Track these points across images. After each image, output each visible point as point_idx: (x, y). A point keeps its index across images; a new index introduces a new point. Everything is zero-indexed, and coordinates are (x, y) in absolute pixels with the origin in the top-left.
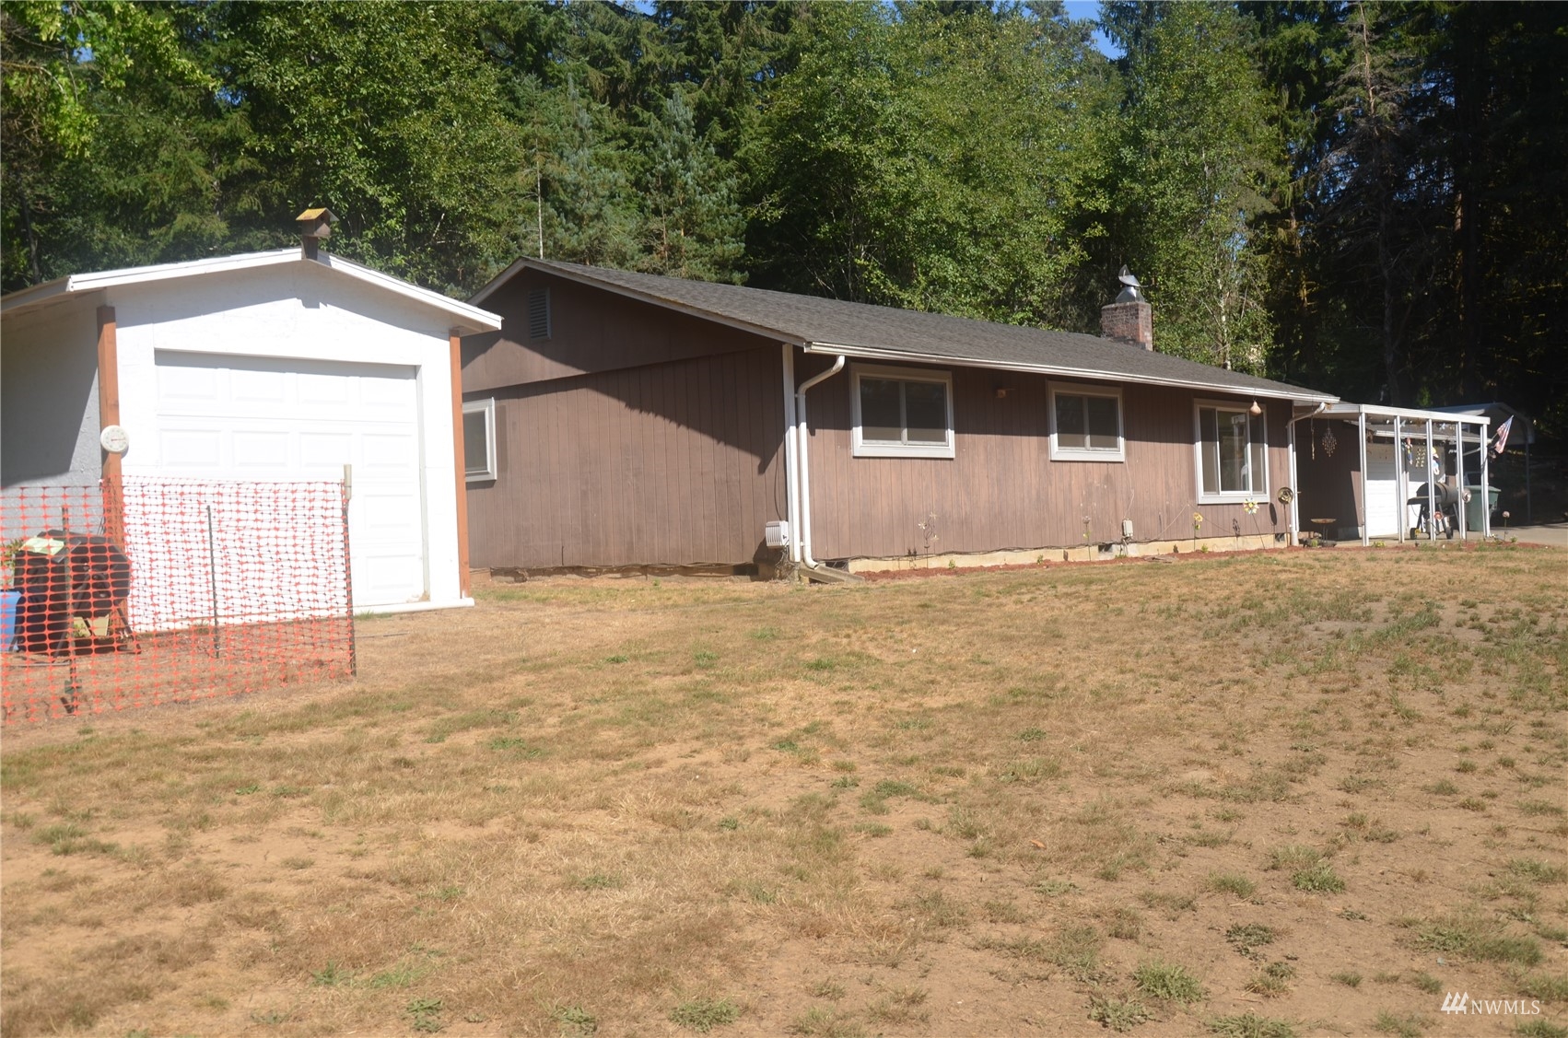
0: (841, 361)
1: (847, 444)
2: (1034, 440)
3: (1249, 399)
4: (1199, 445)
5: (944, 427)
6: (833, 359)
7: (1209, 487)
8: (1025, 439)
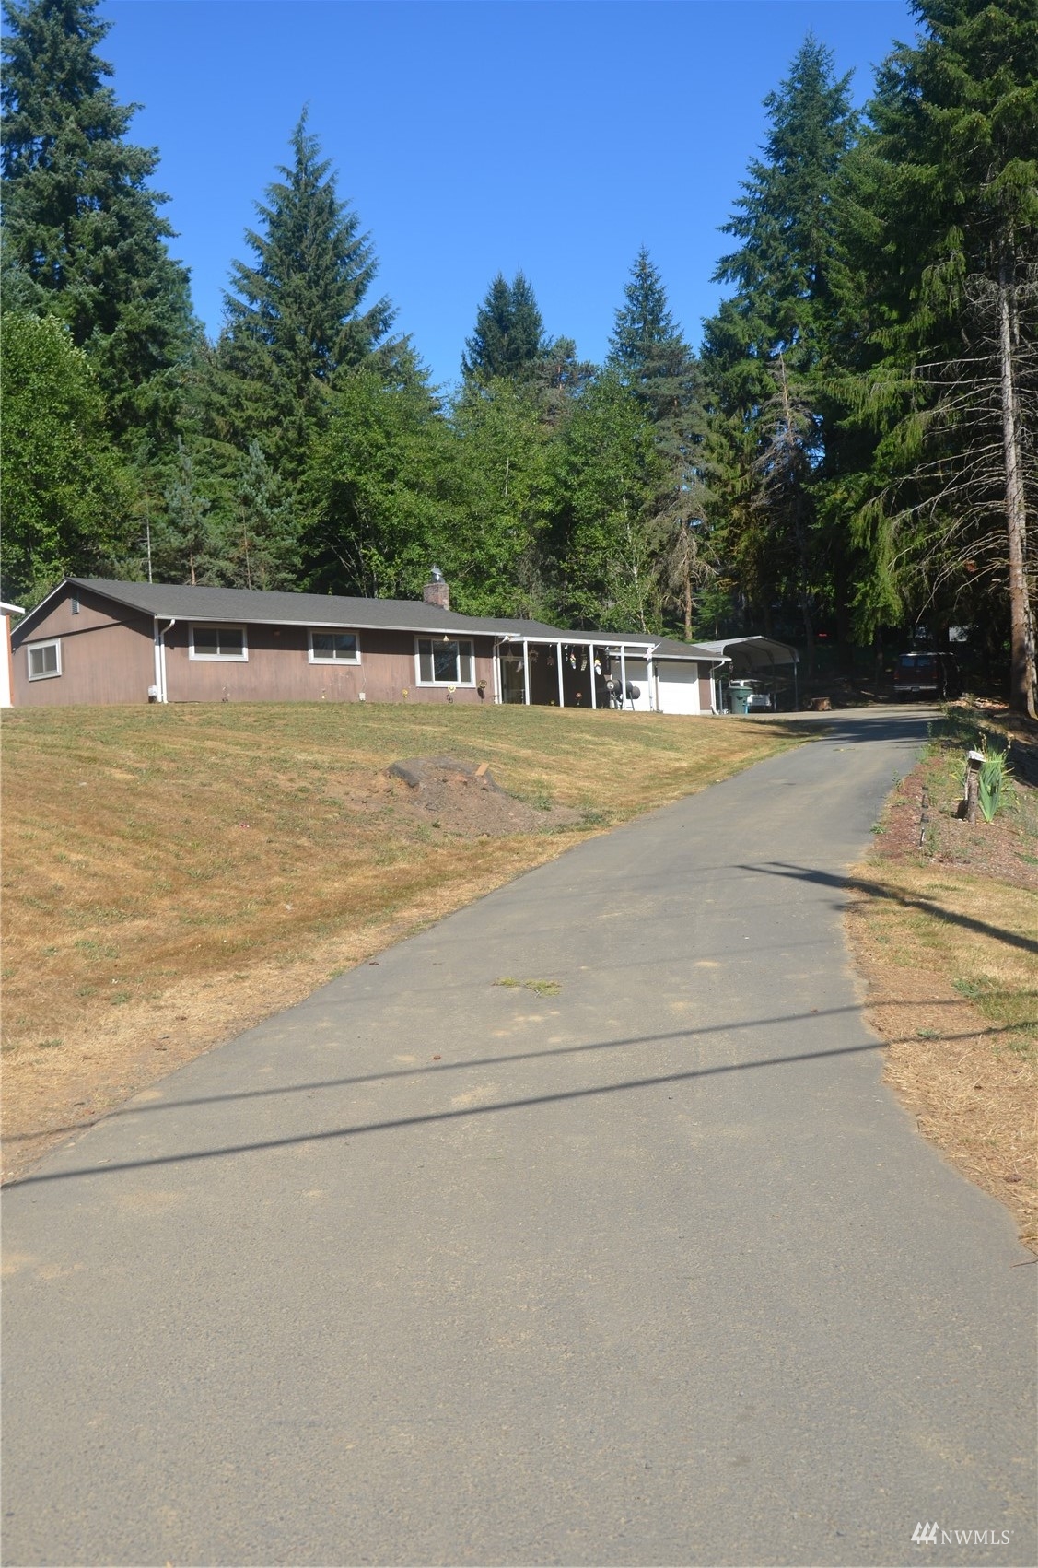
0: (173, 622)
1: (187, 654)
2: (299, 653)
3: (443, 635)
4: (417, 657)
5: (241, 646)
6: (170, 621)
7: (425, 676)
8: (293, 653)
